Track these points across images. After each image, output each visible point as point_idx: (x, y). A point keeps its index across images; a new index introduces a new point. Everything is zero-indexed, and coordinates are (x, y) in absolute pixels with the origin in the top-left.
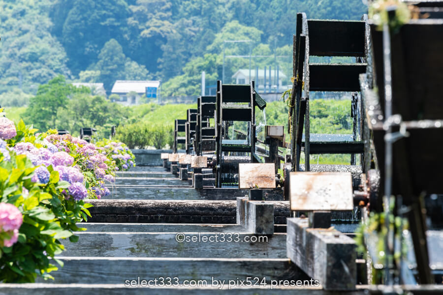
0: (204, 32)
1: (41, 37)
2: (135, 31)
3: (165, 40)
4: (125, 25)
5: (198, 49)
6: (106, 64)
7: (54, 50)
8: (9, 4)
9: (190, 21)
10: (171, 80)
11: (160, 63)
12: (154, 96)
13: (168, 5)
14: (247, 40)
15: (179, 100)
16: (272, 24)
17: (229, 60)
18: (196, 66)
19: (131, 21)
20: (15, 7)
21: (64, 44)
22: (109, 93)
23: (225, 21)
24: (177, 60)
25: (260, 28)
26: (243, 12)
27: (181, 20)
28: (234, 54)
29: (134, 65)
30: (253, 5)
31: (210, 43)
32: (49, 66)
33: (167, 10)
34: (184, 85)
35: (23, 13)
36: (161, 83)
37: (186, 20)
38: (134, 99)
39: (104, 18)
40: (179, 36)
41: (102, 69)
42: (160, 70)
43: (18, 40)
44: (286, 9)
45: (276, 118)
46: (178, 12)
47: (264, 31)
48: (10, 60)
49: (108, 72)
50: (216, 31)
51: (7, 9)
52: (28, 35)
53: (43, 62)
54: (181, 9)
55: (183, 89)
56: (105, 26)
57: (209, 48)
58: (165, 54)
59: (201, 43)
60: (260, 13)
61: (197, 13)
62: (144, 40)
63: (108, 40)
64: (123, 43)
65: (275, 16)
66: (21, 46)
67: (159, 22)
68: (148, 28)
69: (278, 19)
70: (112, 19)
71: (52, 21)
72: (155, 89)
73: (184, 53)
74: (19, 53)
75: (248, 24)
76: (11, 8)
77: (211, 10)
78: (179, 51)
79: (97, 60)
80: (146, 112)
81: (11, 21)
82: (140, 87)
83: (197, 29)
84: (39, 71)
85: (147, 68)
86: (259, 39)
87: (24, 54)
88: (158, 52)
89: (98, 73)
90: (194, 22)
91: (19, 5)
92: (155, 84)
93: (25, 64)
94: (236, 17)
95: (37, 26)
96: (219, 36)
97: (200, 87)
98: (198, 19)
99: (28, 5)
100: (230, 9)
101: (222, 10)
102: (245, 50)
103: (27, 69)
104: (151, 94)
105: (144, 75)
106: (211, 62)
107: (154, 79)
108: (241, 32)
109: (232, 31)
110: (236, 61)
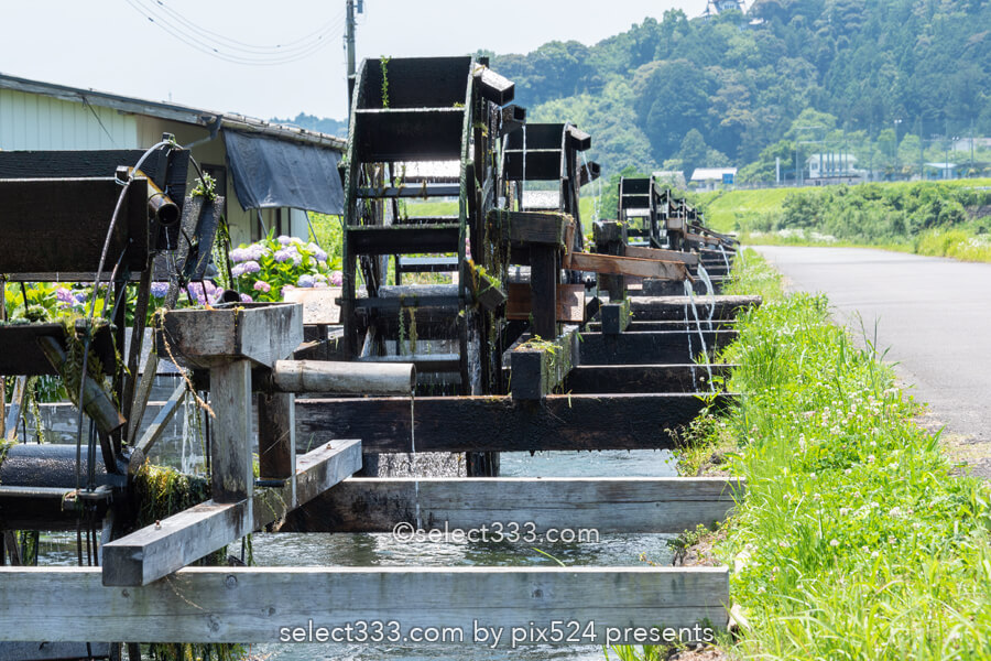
0: (781, 119)
1: (627, 129)
2: (716, 120)
3: (744, 128)
4: (706, 115)
5: (775, 136)
6: (688, 153)
7: (640, 140)
8: (596, 99)
9: (768, 110)
10: (748, 166)
11: (740, 150)
12: (731, 182)
13: (747, 95)
14: (820, 125)
15: (755, 186)
16: (846, 110)
17: (802, 146)
18: (771, 152)
19: (711, 111)
20: (601, 101)
21: (648, 135)
22: (688, 180)
23: (802, 109)
24: (756, 146)
25: (835, 114)
26: (819, 99)
27: (758, 110)
28: (810, 140)
29: (715, 153)
30: (828, 93)
31: (787, 130)
32: (636, 157)
33: (746, 99)
34: (759, 171)
35: (609, 107)
36: (738, 170)
37: (764, 109)
38: (712, 185)
39: (686, 108)
40: (757, 124)
41: (684, 158)
42: (740, 157)
43: (604, 132)
44: (860, 95)
45: (831, 201)
46: (756, 101)
47: (839, 116)
48: (597, 152)
49: (690, 161)
50: (793, 118)
51: (594, 103)
52: (614, 127)
53: (629, 153)
54: (759, 98)
55: (759, 175)
56: (687, 117)
57: (787, 134)
58: (745, 141)
59: (779, 130)
60: (835, 99)
61: (774, 101)
62: (725, 129)
63: (690, 130)
64: (705, 132)
65: (849, 102)
66: (609, 137)
67: (738, 112)
68: (728, 117)
69: (852, 105)
70: (694, 110)
71: (637, 113)
72: (732, 175)
73: (763, 140)
74: (606, 145)
75: (824, 111)
76: (597, 102)
77: (787, 98)
78: (758, 139)
79: (680, 149)
80: (715, 198)
81: (598, 114)
82: (717, 173)
83: (774, 117)
84: (625, 161)
85: (727, 155)
86: (834, 125)
87: (611, 146)
88: (738, 140)
89: (681, 161)
90: (772, 110)
91: (606, 99)
92: (733, 171)
93: (611, 155)
94: (812, 104)
95: (622, 119)
96: (795, 123)
97: (775, 173)
98: (776, 107)
99: (613, 99)
100: (806, 96)
101: (798, 98)
102: (819, 135)
103: (614, 159)
104: (727, 180)
105: (724, 162)
106: (785, 148)
107: (734, 166)
108: (817, 118)
109: (809, 117)
110: (808, 147)
